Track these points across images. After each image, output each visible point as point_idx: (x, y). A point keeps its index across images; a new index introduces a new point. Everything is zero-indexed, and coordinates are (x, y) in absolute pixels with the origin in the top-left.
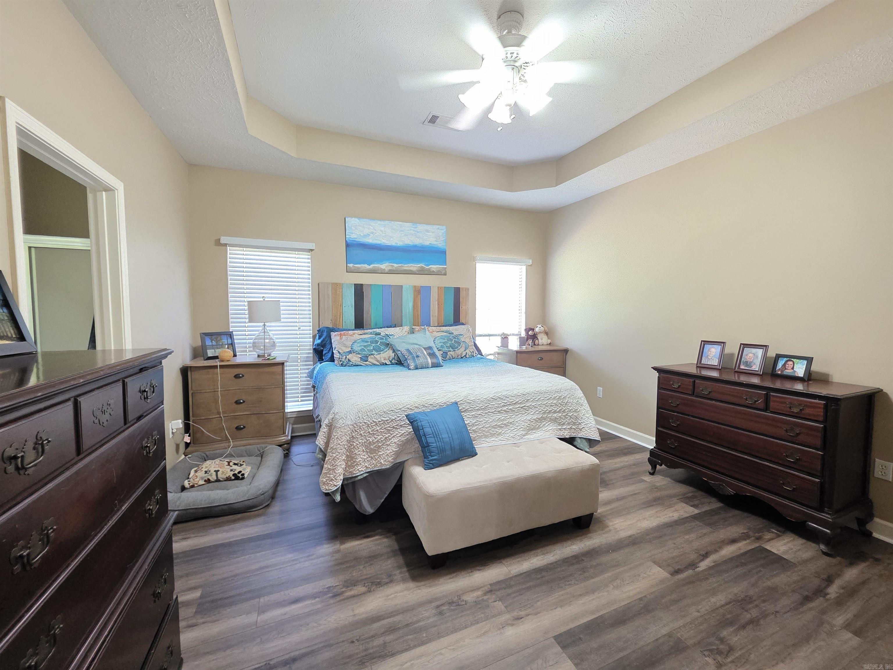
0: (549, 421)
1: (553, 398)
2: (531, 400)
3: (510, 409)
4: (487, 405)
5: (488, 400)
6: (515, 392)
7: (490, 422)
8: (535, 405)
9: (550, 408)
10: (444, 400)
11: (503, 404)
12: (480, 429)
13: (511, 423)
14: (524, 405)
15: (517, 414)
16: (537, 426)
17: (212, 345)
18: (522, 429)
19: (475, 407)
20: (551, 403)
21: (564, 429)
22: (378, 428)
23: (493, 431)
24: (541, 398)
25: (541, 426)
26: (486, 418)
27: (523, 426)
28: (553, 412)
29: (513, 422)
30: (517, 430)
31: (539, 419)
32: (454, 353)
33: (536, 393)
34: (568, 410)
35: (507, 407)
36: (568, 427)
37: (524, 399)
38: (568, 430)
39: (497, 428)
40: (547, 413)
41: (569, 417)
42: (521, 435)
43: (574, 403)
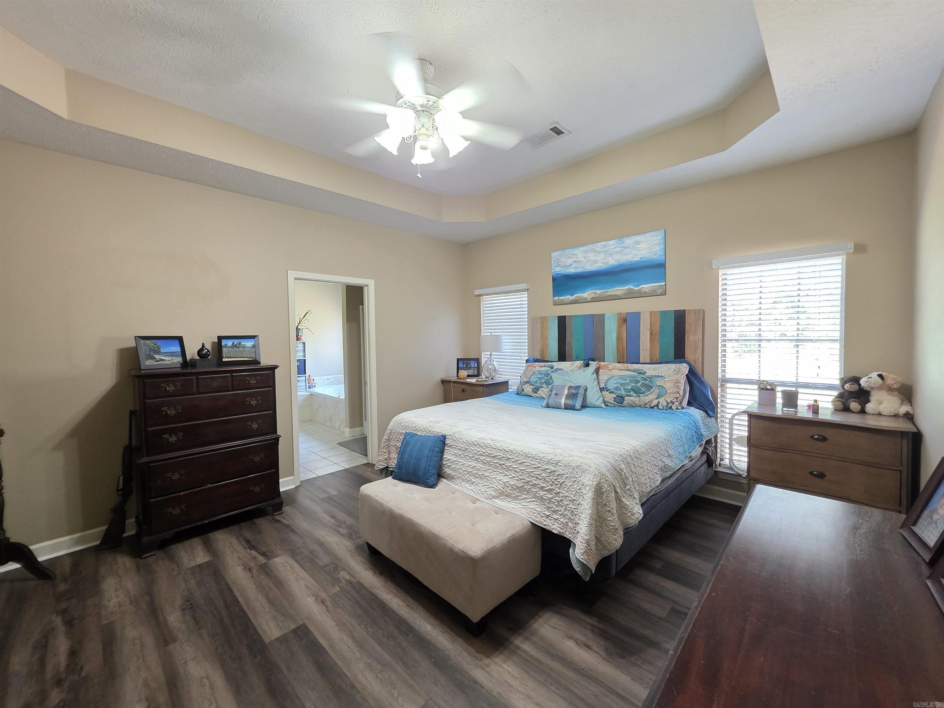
0: (534, 498)
1: (542, 469)
2: (513, 460)
3: (487, 461)
4: (467, 447)
5: (469, 443)
6: (498, 445)
7: (467, 466)
8: (517, 468)
9: (535, 480)
10: (438, 430)
11: (481, 452)
12: (458, 469)
13: (485, 477)
14: (504, 463)
15: (494, 470)
16: (515, 495)
17: (463, 367)
18: (493, 489)
19: (457, 446)
20: (539, 475)
21: (556, 519)
23: (468, 477)
24: (525, 462)
25: (520, 498)
26: (464, 460)
27: (495, 486)
29: (488, 476)
30: (488, 488)
31: (518, 488)
32: (637, 399)
33: (521, 454)
34: (563, 495)
35: (485, 458)
36: (562, 520)
37: (505, 456)
38: (561, 524)
39: (472, 476)
40: (531, 485)
41: (564, 507)
42: (490, 494)
43: (573, 490)
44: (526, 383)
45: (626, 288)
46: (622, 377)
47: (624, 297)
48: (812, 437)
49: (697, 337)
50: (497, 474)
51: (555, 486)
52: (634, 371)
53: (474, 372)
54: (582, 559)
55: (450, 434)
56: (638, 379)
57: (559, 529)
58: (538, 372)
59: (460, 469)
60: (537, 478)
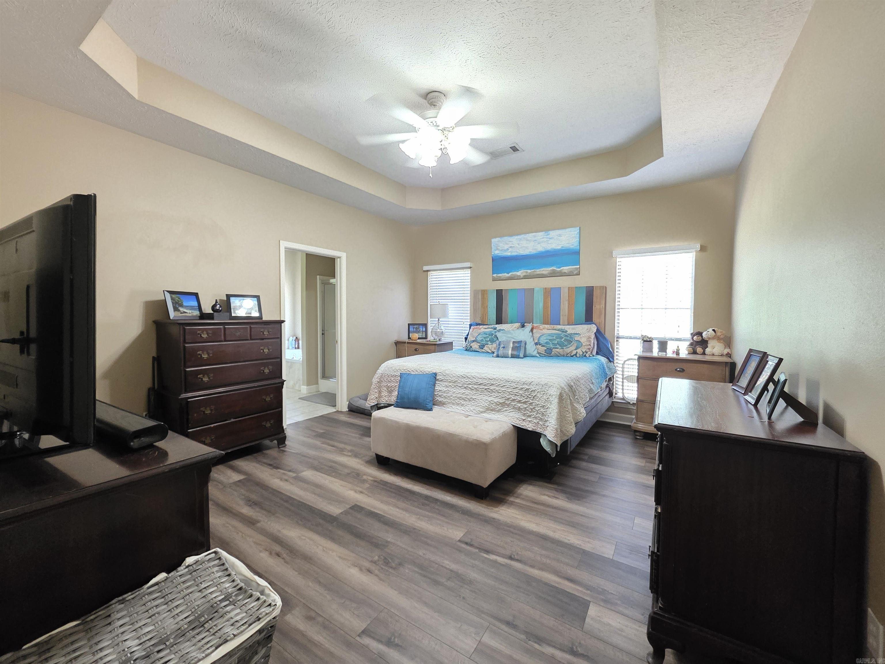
0: (513, 409)
1: (519, 388)
2: (496, 385)
3: (475, 388)
4: (456, 380)
5: (459, 377)
6: (483, 376)
7: (457, 394)
8: (499, 390)
9: (514, 397)
10: (429, 370)
11: (469, 382)
12: (449, 396)
13: (473, 399)
14: (488, 387)
15: (480, 393)
16: (498, 409)
17: (414, 331)
18: (481, 407)
19: (448, 380)
20: (517, 393)
21: (530, 421)
22: (393, 379)
23: (458, 401)
24: (505, 385)
25: (502, 410)
26: (454, 389)
27: (482, 405)
28: (517, 402)
29: (475, 399)
30: (476, 406)
31: (500, 403)
32: (561, 350)
33: (503, 380)
34: (535, 404)
35: (472, 386)
36: (534, 421)
37: (489, 383)
38: (533, 424)
39: (462, 400)
40: (510, 400)
41: (536, 412)
42: (478, 411)
43: (543, 399)
44: (474, 341)
45: (550, 269)
46: (549, 335)
47: (549, 276)
48: (676, 370)
49: (601, 306)
50: (483, 396)
51: (529, 399)
52: (558, 330)
53: (422, 335)
54: (554, 440)
55: (440, 372)
56: (562, 336)
57: (533, 427)
58: (483, 333)
59: (451, 396)
60: (515, 395)
